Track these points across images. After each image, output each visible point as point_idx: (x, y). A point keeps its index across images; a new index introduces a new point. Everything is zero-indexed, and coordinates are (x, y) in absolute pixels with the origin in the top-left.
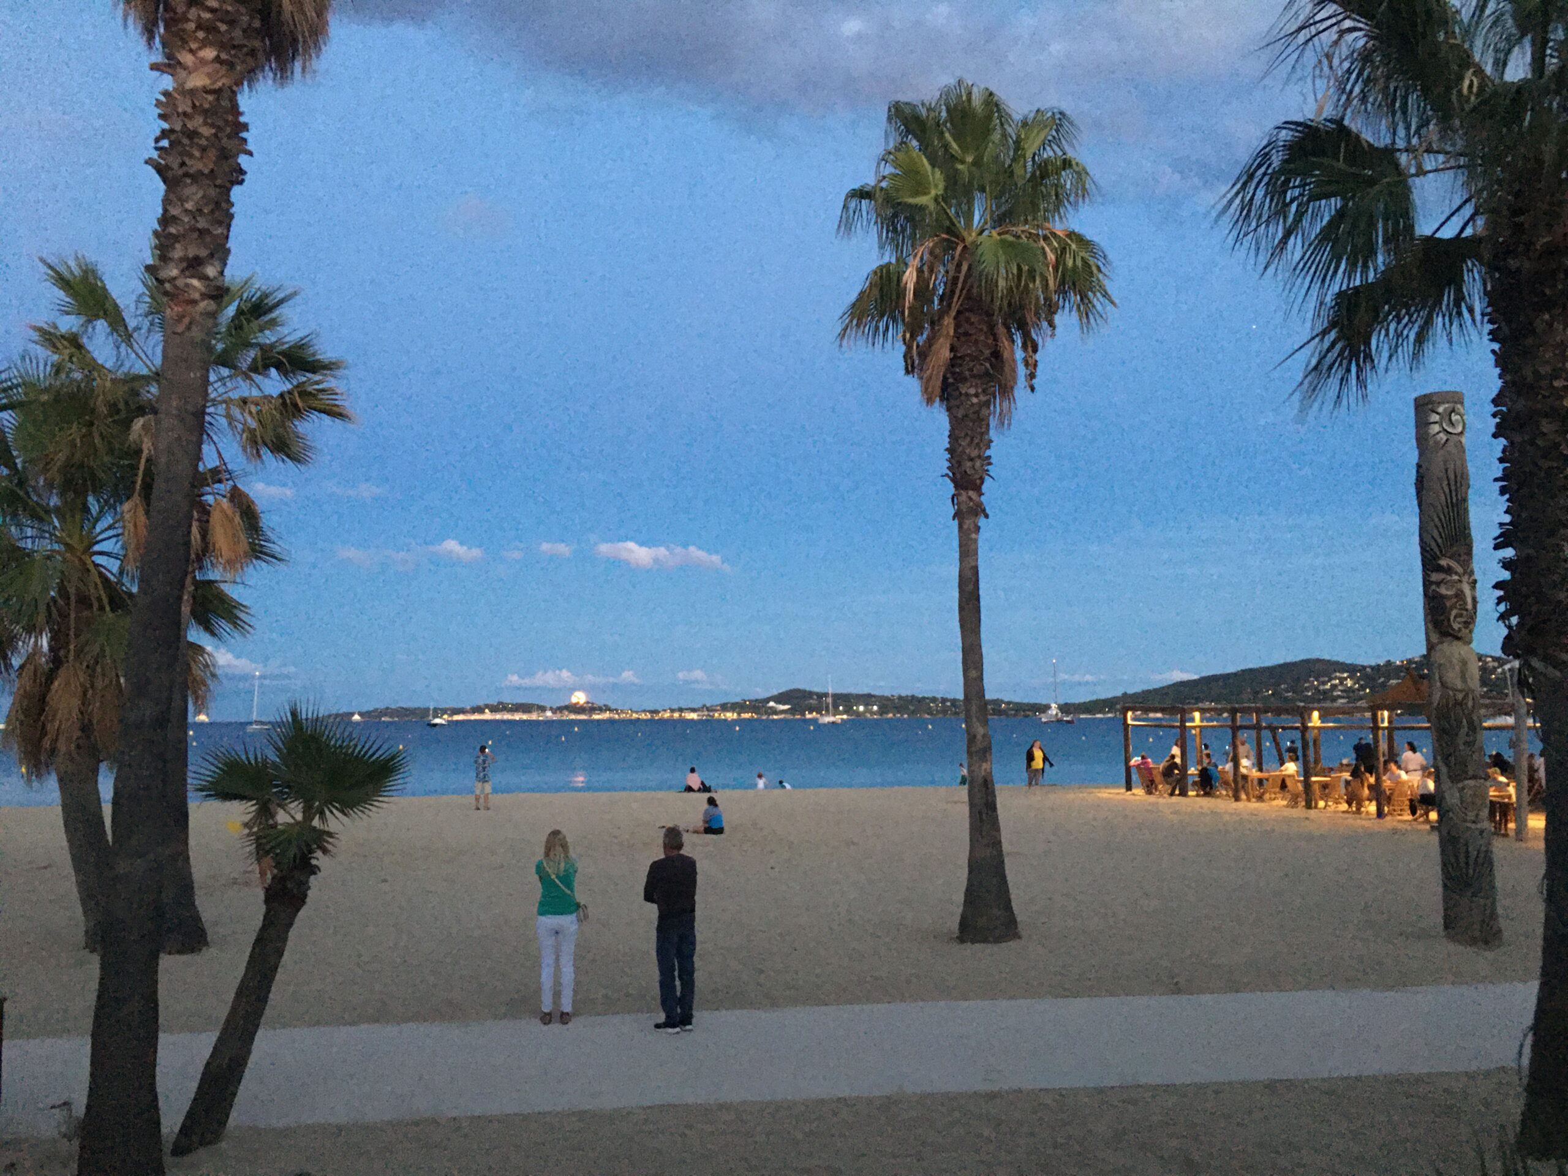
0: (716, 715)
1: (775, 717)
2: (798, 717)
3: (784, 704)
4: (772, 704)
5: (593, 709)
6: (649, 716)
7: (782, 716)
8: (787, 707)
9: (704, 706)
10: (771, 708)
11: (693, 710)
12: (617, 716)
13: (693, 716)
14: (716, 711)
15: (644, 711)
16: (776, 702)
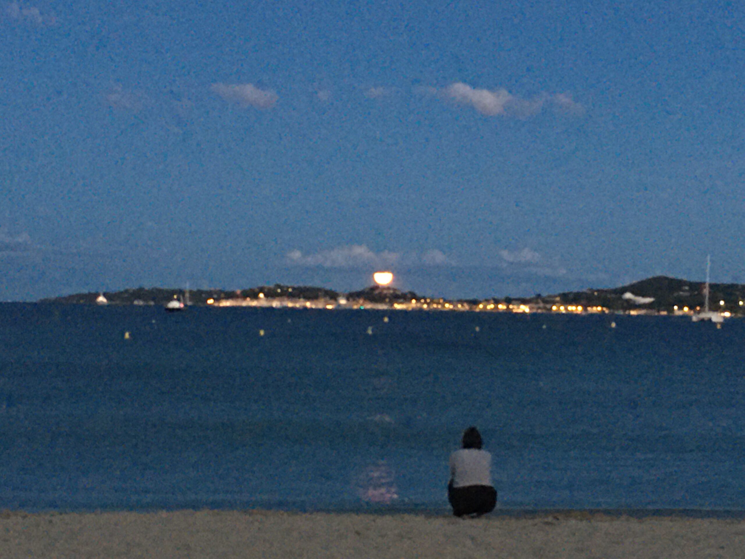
0: (554, 308)
1: (633, 313)
2: (664, 313)
3: (644, 296)
4: (628, 295)
5: (396, 297)
6: (466, 307)
7: (642, 312)
8: (648, 300)
9: (539, 296)
10: (628, 301)
11: (524, 302)
12: (425, 306)
13: (525, 309)
14: (554, 303)
15: (461, 301)
16: (633, 293)
